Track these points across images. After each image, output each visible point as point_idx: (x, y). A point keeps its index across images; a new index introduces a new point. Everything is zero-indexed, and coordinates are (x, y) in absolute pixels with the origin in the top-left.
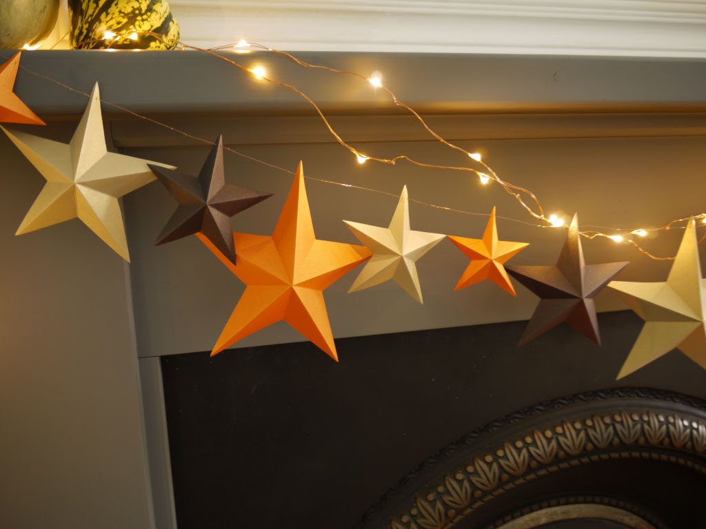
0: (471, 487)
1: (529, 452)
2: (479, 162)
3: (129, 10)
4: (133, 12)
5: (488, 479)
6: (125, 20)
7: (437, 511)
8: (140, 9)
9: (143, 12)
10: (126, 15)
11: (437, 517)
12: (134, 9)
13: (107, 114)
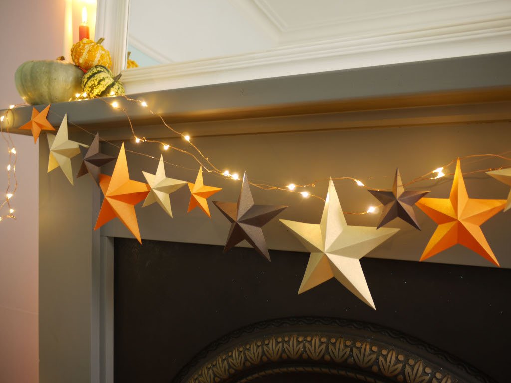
0: (244, 358)
1: (283, 346)
2: (188, 142)
3: (91, 85)
4: (92, 86)
5: (255, 356)
6: (90, 89)
7: (224, 365)
8: (94, 84)
9: (96, 85)
10: (90, 87)
11: (223, 369)
12: (92, 85)
13: (69, 125)
